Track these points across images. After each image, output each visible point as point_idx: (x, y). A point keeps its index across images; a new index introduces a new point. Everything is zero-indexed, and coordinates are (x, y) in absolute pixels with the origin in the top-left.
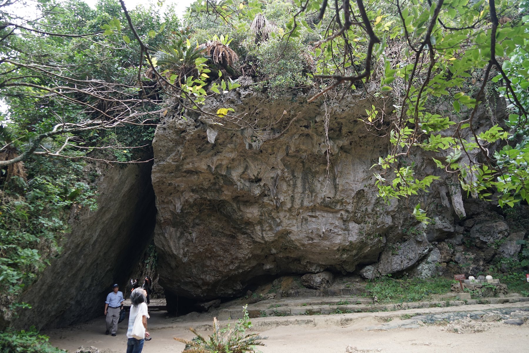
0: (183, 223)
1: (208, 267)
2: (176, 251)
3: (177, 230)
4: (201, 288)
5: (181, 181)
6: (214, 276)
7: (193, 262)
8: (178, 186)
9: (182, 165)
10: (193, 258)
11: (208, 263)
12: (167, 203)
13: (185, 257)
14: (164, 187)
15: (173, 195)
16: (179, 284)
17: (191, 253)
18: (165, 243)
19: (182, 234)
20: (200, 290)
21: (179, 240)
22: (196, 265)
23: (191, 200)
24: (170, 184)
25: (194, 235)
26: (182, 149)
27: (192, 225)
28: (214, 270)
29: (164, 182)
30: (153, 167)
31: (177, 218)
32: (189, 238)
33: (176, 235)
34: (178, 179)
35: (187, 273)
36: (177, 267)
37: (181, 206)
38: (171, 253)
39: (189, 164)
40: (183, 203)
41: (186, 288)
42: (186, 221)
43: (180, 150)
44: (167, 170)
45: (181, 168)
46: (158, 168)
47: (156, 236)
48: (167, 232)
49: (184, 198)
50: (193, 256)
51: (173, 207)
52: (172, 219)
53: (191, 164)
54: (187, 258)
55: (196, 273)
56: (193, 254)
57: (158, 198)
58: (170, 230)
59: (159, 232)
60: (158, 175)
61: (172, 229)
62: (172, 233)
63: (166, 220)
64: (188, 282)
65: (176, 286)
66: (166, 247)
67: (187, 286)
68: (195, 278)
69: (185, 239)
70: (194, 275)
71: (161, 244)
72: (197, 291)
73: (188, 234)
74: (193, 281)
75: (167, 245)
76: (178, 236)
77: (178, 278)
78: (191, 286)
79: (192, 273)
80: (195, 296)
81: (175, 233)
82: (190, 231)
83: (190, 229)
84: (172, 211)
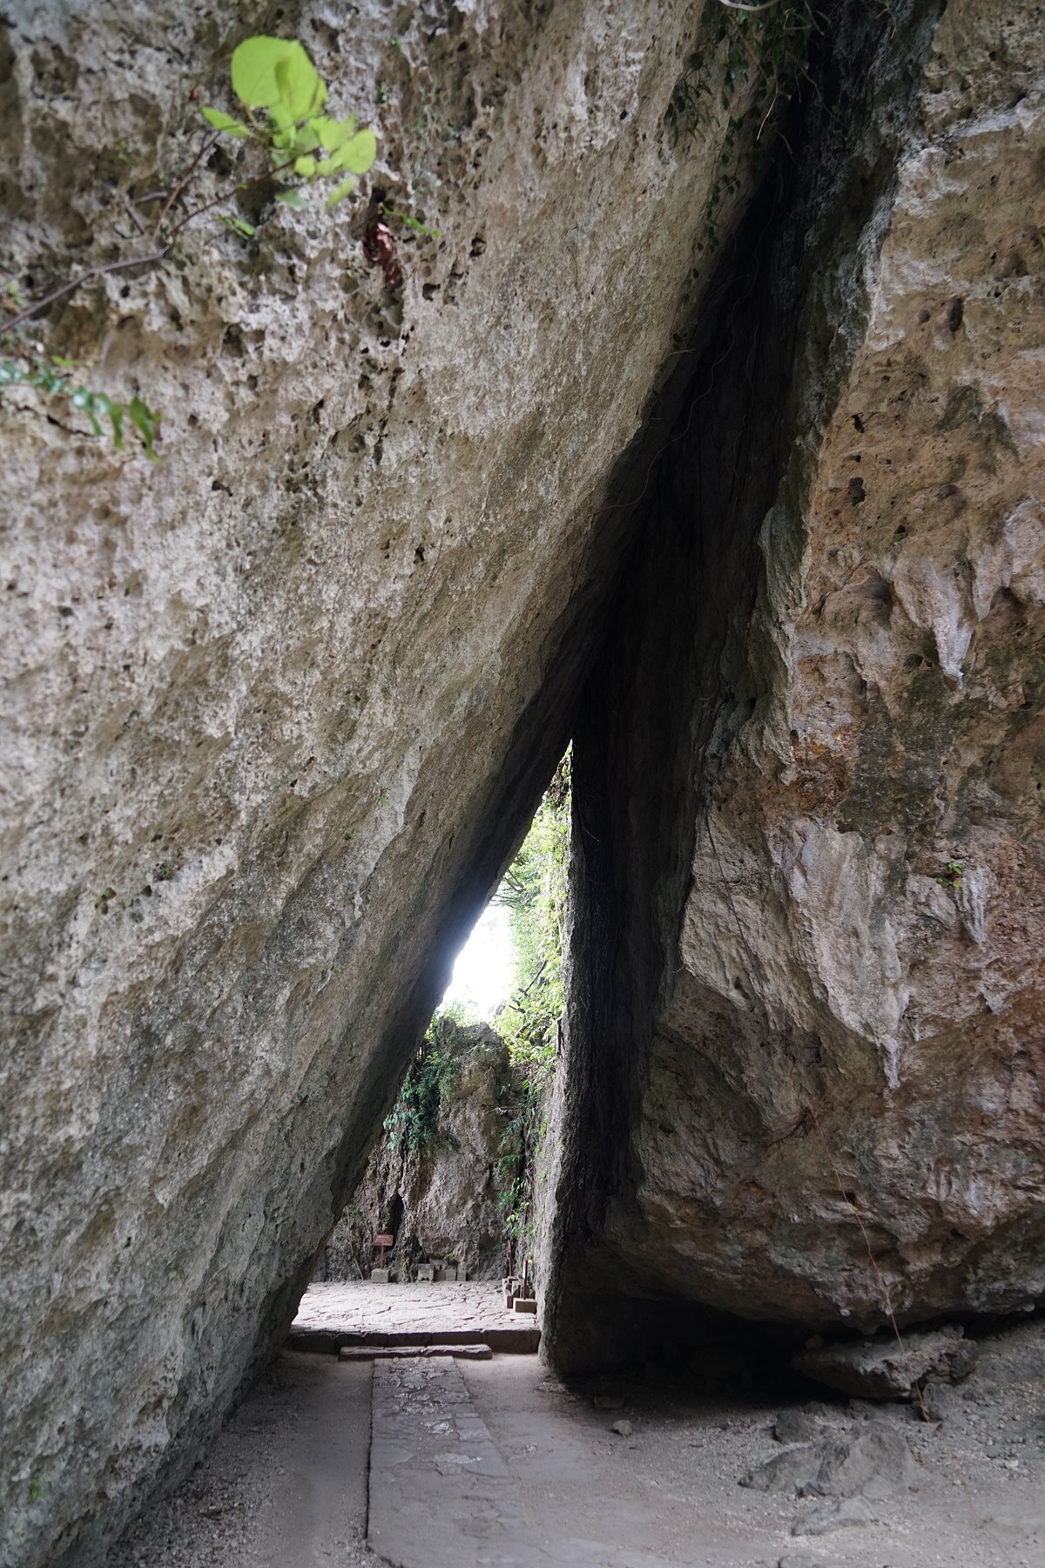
1: (984, 1121)
3: (870, 850)
4: (899, 1265)
6: (1011, 1184)
10: (917, 1065)
11: (990, 1095)
15: (913, 543)
16: (760, 1237)
17: (927, 1021)
18: (765, 950)
19: (895, 878)
20: (890, 1278)
21: (876, 927)
22: (915, 1110)
25: (977, 886)
27: (952, 815)
28: (1018, 1144)
31: (890, 752)
32: (941, 906)
33: (863, 885)
35: (841, 1167)
37: (966, 634)
40: (984, 611)
41: (799, 1264)
47: (702, 899)
48: (809, 858)
50: (926, 1045)
51: (890, 654)
52: (852, 757)
55: (903, 1164)
56: (930, 1032)
58: (824, 845)
59: (730, 873)
61: (840, 844)
62: (839, 867)
63: (815, 764)
64: (830, 1226)
65: (740, 1249)
66: (770, 975)
67: (808, 1249)
68: (890, 1200)
69: (913, 919)
70: (886, 1180)
71: (734, 954)
72: (869, 1282)
73: (932, 881)
74: (869, 1215)
75: (782, 961)
76: (871, 893)
77: (774, 1196)
78: (838, 1249)
79: (877, 1168)
80: (845, 1312)
81: (858, 870)
82: (944, 857)
83: (942, 844)
84: (876, 688)
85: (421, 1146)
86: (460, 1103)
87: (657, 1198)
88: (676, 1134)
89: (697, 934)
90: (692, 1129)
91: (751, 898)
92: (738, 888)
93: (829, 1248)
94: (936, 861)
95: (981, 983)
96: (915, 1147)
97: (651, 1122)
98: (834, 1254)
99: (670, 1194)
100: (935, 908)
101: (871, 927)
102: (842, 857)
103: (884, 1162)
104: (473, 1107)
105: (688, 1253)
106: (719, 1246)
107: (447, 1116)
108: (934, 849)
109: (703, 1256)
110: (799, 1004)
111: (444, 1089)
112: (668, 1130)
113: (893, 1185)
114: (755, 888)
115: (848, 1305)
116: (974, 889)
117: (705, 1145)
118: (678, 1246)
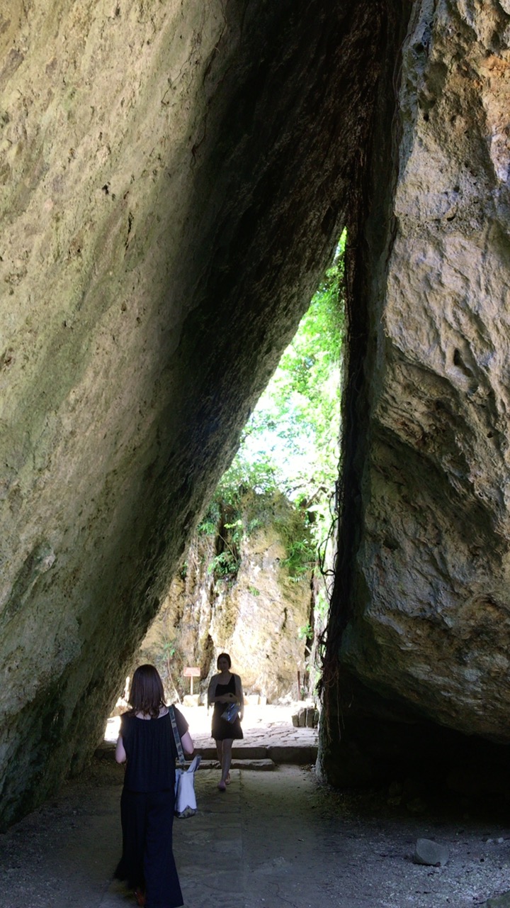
47: (409, 249)
65: (478, 673)
66: (495, 341)
87: (383, 619)
88: (402, 550)
89: (403, 297)
90: (417, 544)
92: (453, 228)
97: (375, 538)
99: (399, 614)
104: (269, 561)
105: (423, 677)
106: (455, 669)
109: (440, 680)
111: (243, 545)
112: (393, 545)
114: (474, 223)
117: (433, 561)
118: (412, 670)
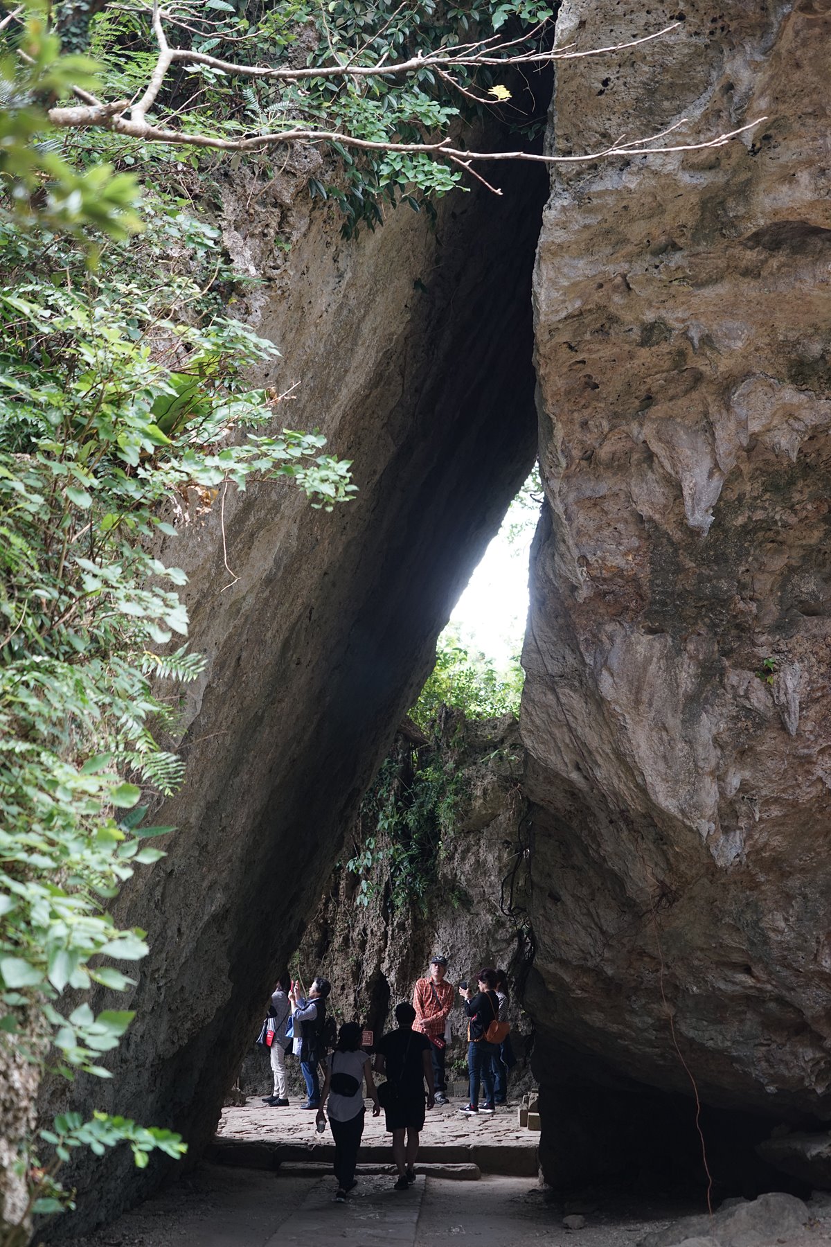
0: (720, 601)
2: (674, 794)
3: (679, 652)
5: (728, 310)
7: (777, 865)
8: (707, 340)
9: (744, 192)
10: (776, 841)
12: (618, 465)
13: (726, 830)
14: (606, 351)
15: (658, 410)
16: (667, 1009)
17: (767, 802)
18: (593, 740)
19: (710, 673)
20: (809, 1054)
21: (691, 720)
22: (794, 882)
23: (786, 441)
24: (652, 333)
25: (793, 681)
26: (755, 67)
27: (773, 611)
29: (613, 319)
30: (549, 215)
31: (680, 569)
32: (759, 699)
33: (673, 684)
34: (709, 292)
35: (730, 940)
36: (667, 895)
37: (717, 482)
38: (636, 806)
39: (791, 178)
40: (728, 463)
41: (714, 1037)
42: (742, 587)
43: (745, 75)
44: (638, 231)
45: (735, 209)
46: (579, 220)
48: (614, 662)
49: (742, 424)
50: (778, 823)
51: (660, 493)
52: (645, 575)
53: (804, 177)
54: (737, 837)
55: (789, 936)
56: (776, 812)
57: (559, 432)
58: (629, 648)
59: (554, 668)
60: (582, 268)
61: (643, 644)
62: (645, 670)
63: (611, 580)
64: (733, 998)
65: (650, 1021)
66: (600, 761)
67: (721, 1022)
68: (785, 973)
69: (733, 710)
70: (776, 953)
71: (567, 741)
72: (788, 1057)
73: (751, 674)
74: (769, 987)
75: (608, 749)
76: (681, 691)
77: (668, 967)
78: (751, 1022)
79: (766, 941)
80: (771, 1089)
81: (667, 670)
82: (763, 652)
83: (763, 639)
84: (651, 520)
85: (413, 902)
86: (471, 839)
87: (551, 967)
88: (563, 903)
89: (533, 722)
90: (577, 899)
91: (575, 691)
92: (563, 682)
93: (742, 1021)
94: (755, 656)
95: (818, 767)
96: (799, 920)
97: (541, 890)
98: (747, 1028)
100: (754, 701)
101: (683, 721)
102: (648, 661)
103: (772, 935)
104: (490, 847)
105: (598, 1024)
106: (628, 1017)
107: (450, 858)
108: (754, 645)
109: (614, 1028)
110: (629, 788)
111: (445, 818)
112: (556, 898)
113: (785, 958)
114: (577, 684)
115: (772, 1082)
116: (790, 684)
117: (589, 914)
118: (586, 1017)
